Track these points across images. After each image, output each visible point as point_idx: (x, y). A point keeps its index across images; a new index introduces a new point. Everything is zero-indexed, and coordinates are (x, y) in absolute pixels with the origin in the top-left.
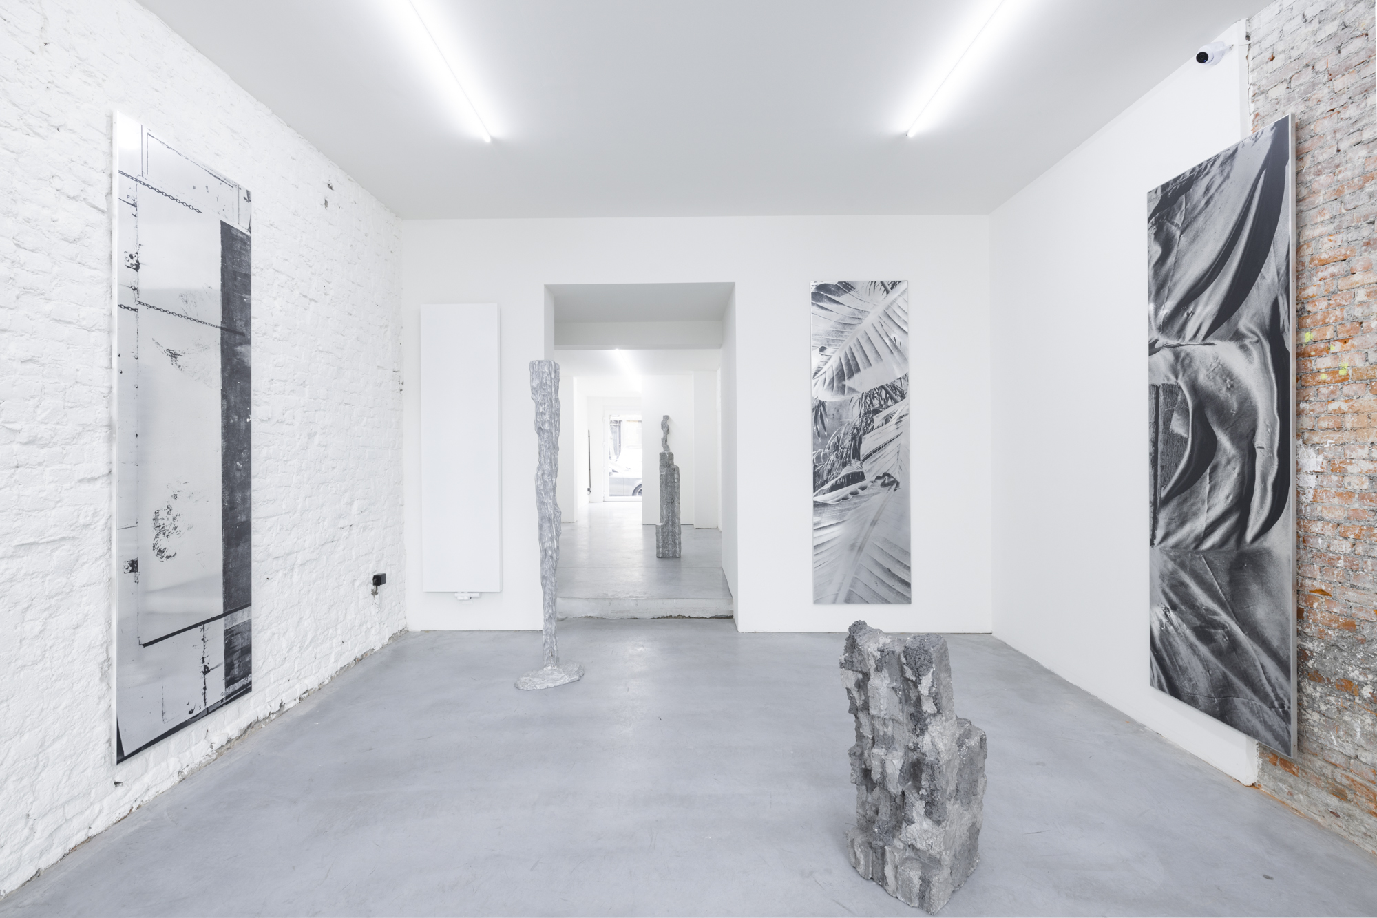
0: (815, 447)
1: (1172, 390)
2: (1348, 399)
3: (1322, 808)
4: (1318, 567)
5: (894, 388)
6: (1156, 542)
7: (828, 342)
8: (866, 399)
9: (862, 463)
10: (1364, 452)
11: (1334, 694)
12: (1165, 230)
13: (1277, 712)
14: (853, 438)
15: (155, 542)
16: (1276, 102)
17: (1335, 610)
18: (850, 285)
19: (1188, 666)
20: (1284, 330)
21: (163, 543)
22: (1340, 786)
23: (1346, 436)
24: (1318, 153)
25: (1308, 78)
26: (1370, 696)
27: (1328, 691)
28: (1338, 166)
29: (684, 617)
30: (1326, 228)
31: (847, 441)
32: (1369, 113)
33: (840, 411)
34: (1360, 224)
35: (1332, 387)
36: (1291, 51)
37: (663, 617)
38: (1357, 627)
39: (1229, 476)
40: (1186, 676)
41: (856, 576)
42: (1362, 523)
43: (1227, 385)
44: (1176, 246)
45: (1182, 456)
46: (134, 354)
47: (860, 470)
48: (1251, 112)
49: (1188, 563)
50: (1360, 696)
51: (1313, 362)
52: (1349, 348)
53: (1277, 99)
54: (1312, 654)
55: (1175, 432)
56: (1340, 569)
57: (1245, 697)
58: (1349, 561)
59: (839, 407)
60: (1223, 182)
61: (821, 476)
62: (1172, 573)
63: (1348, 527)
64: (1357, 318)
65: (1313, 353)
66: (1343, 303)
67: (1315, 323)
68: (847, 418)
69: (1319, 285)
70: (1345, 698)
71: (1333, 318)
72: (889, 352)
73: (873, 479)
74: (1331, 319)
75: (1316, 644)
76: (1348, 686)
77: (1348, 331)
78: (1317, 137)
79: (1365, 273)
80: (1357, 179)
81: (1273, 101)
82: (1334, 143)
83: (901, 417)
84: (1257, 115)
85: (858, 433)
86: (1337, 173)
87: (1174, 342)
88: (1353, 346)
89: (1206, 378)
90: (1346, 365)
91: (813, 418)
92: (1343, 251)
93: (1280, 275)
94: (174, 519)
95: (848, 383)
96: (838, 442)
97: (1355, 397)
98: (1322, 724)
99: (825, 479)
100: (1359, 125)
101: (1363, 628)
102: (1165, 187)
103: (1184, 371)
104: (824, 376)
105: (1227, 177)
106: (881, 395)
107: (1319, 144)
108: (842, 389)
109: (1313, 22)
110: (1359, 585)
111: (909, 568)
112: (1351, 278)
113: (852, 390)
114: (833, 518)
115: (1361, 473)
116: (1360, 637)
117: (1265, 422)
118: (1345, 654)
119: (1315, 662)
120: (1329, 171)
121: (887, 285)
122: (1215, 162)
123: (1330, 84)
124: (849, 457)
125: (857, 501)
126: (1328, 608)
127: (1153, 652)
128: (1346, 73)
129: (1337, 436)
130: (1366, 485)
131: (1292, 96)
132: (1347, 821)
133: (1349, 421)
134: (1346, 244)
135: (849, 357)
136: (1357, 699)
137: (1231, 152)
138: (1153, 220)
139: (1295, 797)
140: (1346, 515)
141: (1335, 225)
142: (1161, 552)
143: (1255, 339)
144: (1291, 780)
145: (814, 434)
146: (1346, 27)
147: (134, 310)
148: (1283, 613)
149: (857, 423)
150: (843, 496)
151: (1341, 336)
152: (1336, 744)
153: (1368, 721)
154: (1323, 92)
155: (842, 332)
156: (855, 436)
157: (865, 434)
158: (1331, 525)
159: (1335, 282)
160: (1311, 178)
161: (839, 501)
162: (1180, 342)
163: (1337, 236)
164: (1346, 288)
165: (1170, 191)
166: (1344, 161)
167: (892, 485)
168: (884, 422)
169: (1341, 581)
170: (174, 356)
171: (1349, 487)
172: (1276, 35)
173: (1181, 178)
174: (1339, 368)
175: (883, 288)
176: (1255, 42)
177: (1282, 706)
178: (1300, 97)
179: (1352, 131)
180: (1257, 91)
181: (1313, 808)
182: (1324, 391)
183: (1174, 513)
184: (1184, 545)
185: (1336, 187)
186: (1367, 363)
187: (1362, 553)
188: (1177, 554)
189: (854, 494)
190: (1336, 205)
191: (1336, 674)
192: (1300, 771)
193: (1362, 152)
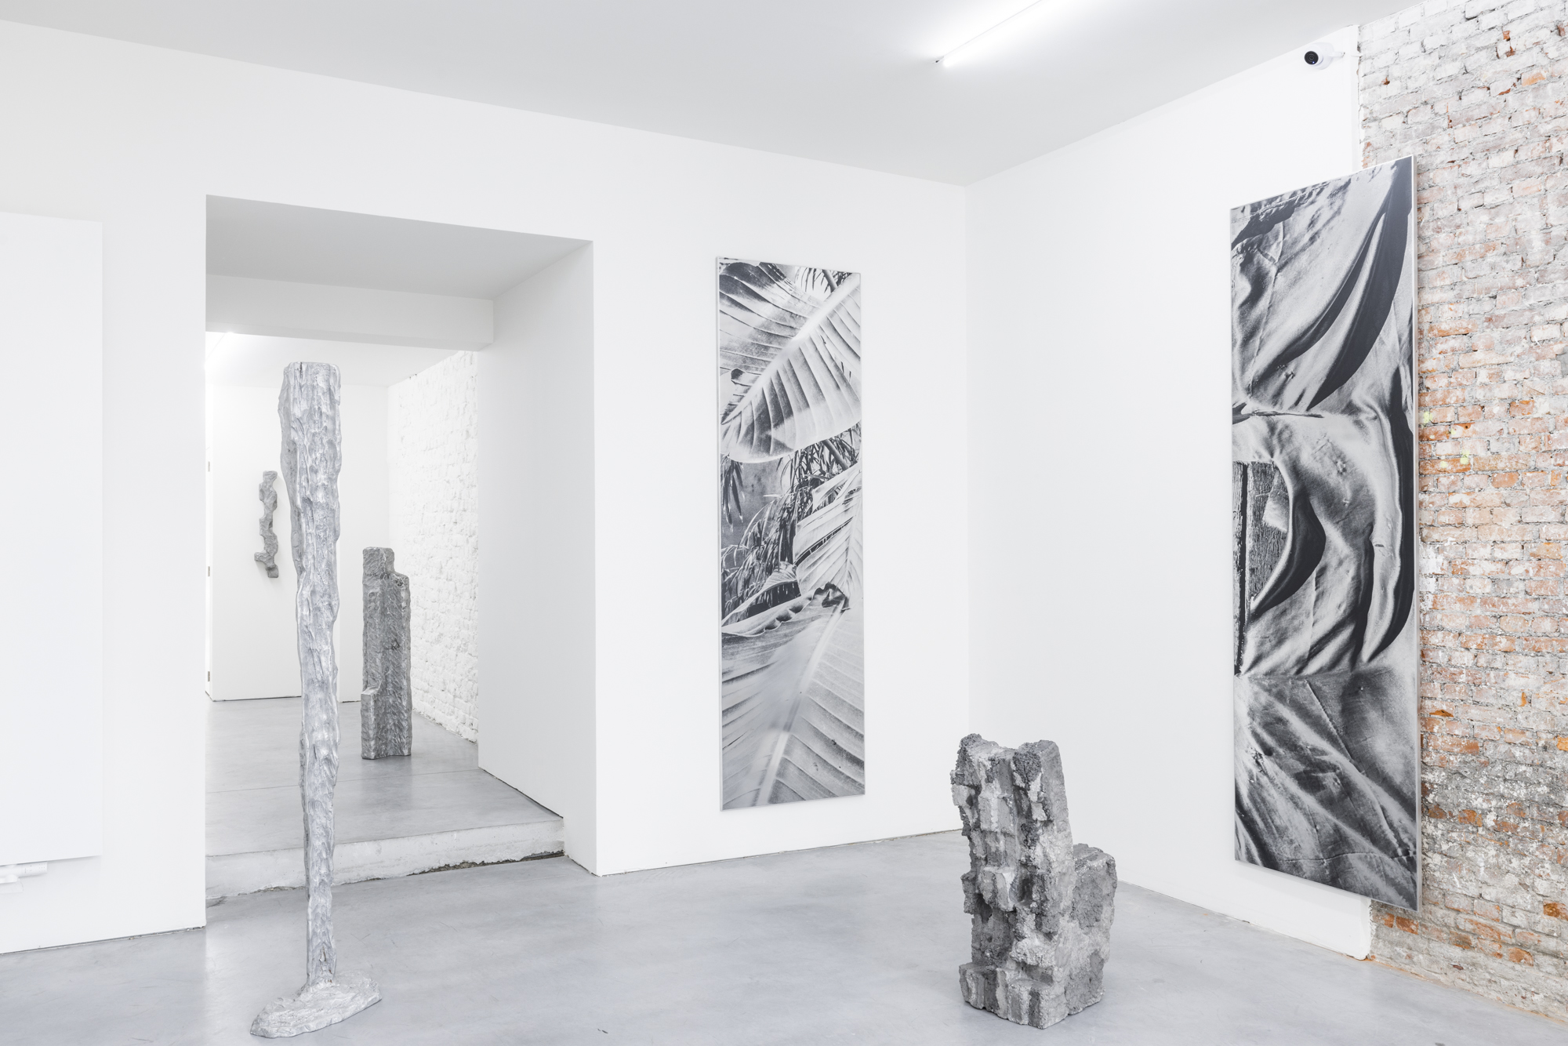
0: (725, 540)
1: (1265, 472)
2: (1470, 491)
3: (1444, 964)
4: (1439, 685)
5: (842, 446)
6: (1243, 669)
7: (745, 362)
8: (801, 461)
9: (795, 568)
10: (1485, 552)
11: (1456, 828)
12: (1255, 263)
13: (1400, 861)
14: (783, 526)
16: (1391, 135)
17: (1457, 732)
18: (778, 271)
19: (1288, 824)
20: (1407, 407)
22: (1463, 934)
23: (1468, 534)
24: (1438, 207)
25: (1427, 118)
26: (1493, 824)
27: (1449, 826)
28: (1458, 227)
29: (474, 864)
30: (1446, 295)
31: (773, 530)
32: (1491, 175)
33: (763, 480)
34: (1481, 297)
35: (1452, 477)
36: (1408, 80)
37: (433, 870)
38: (1481, 749)
39: (1340, 580)
40: (1285, 838)
41: (786, 757)
42: (1484, 631)
43: (1337, 468)
44: (1271, 286)
45: (1278, 555)
47: (793, 580)
48: (1362, 140)
49: (1287, 692)
50: (1483, 826)
51: (1432, 447)
52: (1470, 434)
53: (1391, 132)
54: (1432, 787)
55: (1270, 525)
56: (1462, 685)
57: (1362, 850)
58: (1472, 675)
59: (762, 472)
60: (1332, 217)
61: (734, 590)
62: (1265, 708)
63: (1470, 636)
64: (1479, 401)
65: (1432, 437)
66: (1465, 382)
67: (1435, 402)
68: (774, 492)
69: (1439, 359)
70: (1469, 832)
71: (1454, 399)
72: (835, 386)
73: (812, 593)
74: (1452, 400)
75: (1437, 774)
76: (1471, 817)
77: (1469, 415)
78: (1436, 188)
79: (1487, 352)
80: (1479, 245)
81: (1387, 133)
82: (1455, 199)
83: (851, 493)
84: (1369, 144)
85: (790, 518)
86: (1457, 234)
87: (1269, 409)
88: (1475, 432)
89: (1312, 459)
90: (1467, 452)
91: (721, 490)
92: (1465, 325)
93: (1402, 342)
95: (774, 433)
96: (760, 532)
97: (1477, 490)
98: (1444, 865)
99: (739, 595)
100: (1480, 186)
101: (1486, 749)
102: (1255, 207)
103: (1282, 447)
104: (738, 419)
105: (1338, 212)
106: (822, 457)
107: (1439, 197)
108: (766, 444)
109: (1432, 54)
110: (1482, 701)
111: (861, 737)
112: (1473, 356)
113: (781, 446)
114: (751, 660)
115: (1483, 575)
116: (1483, 759)
117: (1384, 515)
118: (1468, 781)
119: (1436, 795)
120: (1450, 230)
121: (831, 276)
122: (1322, 190)
123: (1450, 131)
124: (777, 557)
125: (788, 631)
126: (1450, 730)
127: (1239, 814)
128: (1467, 124)
129: (1457, 532)
130: (1489, 588)
131: (1409, 133)
132: (1471, 971)
133: (1471, 517)
134: (1467, 316)
135: (777, 391)
136: (1480, 829)
137: (1343, 184)
138: (1239, 246)
139: (1415, 959)
140: (1467, 623)
141: (1455, 292)
142: (1251, 681)
143: (1373, 414)
144: (1409, 939)
145: (723, 518)
146: (1467, 72)
148: (1407, 741)
149: (789, 501)
150: (767, 623)
151: (1462, 420)
152: (1459, 886)
153: (1493, 852)
154: (1443, 138)
155: (766, 348)
156: (785, 522)
157: (799, 519)
158: (1452, 635)
159: (1456, 357)
160: (1429, 234)
161: (761, 631)
162: (1276, 409)
163: (1458, 305)
164: (1468, 366)
165: (1262, 214)
166: (1465, 222)
167: (838, 603)
168: (827, 500)
169: (1464, 698)
171: (1471, 591)
172: (1390, 56)
173: (1278, 200)
174: (1460, 456)
175: (826, 282)
176: (1367, 57)
177: (1406, 853)
178: (1418, 137)
179: (1473, 190)
180: (1369, 116)
181: (1435, 968)
182: (1444, 481)
183: (1268, 630)
184: (1282, 670)
185: (1458, 250)
186: (1489, 452)
187: (1485, 665)
188: (1273, 682)
189: (784, 619)
190: (1456, 269)
191: (1458, 806)
192: (1420, 927)
193: (1484, 217)
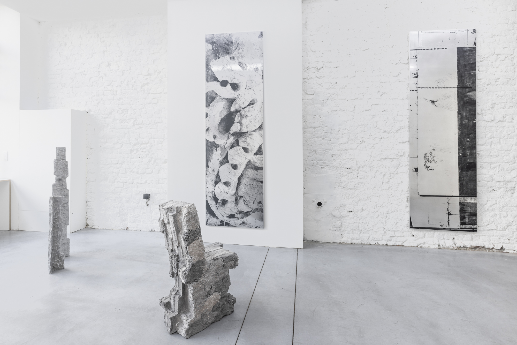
15: (425, 164)
21: (428, 164)
46: (416, 104)
94: (433, 157)
147: (416, 90)
170: (433, 102)
